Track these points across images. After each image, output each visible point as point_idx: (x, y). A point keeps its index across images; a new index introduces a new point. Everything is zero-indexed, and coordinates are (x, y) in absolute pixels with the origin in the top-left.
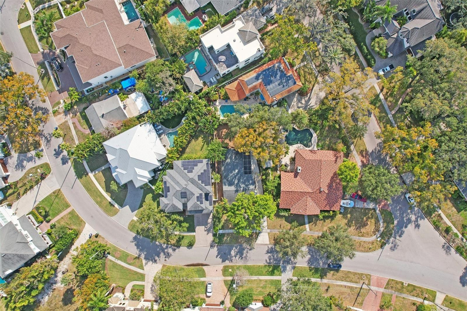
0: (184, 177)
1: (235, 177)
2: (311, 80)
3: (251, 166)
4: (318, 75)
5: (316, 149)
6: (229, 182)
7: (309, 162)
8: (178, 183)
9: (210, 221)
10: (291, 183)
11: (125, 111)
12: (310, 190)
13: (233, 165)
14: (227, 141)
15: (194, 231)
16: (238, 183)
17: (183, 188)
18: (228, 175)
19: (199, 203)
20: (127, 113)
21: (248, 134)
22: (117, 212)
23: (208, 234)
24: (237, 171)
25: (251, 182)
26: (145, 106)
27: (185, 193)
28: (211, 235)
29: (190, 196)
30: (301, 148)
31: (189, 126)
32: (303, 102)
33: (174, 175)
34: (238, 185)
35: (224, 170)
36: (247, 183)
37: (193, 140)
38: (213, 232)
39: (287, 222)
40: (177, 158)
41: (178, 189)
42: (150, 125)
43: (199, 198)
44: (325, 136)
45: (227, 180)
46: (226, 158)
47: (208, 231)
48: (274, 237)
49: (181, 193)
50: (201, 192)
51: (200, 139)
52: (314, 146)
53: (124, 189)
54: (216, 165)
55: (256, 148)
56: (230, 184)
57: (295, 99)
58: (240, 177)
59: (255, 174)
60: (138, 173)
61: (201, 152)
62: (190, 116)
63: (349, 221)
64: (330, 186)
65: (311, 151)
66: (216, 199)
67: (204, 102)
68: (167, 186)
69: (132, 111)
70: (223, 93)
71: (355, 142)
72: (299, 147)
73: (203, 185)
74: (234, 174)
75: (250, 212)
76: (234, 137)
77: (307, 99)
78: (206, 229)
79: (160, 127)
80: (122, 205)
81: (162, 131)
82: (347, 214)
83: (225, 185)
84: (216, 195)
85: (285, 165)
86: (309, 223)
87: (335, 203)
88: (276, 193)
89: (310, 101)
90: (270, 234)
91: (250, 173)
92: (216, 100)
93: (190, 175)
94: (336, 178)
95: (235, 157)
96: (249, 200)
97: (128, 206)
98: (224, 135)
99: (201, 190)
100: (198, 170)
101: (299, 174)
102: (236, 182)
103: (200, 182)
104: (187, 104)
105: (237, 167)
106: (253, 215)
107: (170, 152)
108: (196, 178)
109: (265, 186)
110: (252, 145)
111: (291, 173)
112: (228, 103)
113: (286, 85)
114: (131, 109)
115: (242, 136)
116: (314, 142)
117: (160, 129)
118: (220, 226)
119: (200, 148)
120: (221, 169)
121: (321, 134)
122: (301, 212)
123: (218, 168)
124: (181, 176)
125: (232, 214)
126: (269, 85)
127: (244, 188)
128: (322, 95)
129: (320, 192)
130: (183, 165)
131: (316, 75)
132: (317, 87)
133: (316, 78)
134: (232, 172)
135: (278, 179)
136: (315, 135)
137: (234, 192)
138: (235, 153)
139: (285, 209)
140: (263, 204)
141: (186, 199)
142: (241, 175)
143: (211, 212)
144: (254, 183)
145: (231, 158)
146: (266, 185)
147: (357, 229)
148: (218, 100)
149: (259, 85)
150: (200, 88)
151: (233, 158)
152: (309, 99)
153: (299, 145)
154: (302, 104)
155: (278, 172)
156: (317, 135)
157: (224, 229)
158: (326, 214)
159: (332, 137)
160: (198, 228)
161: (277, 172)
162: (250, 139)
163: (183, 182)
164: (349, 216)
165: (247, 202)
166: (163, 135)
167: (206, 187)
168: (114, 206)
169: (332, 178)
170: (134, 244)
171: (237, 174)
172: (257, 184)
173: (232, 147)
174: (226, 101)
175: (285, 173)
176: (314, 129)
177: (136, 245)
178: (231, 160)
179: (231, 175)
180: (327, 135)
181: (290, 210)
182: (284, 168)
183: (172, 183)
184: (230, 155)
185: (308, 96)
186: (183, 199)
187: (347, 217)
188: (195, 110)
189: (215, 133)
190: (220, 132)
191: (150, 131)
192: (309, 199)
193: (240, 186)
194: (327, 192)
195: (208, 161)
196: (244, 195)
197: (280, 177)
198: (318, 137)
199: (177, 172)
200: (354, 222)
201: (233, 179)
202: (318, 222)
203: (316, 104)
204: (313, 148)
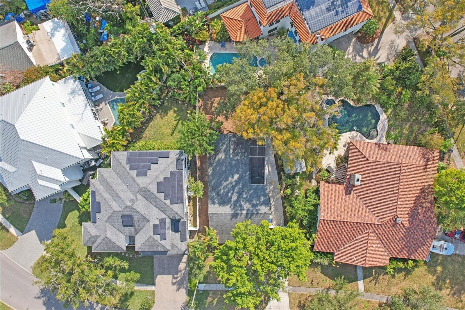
0: (130, 184)
1: (233, 188)
2: (382, 14)
3: (263, 169)
4: (394, 7)
5: (384, 141)
6: (221, 198)
7: (376, 166)
8: (116, 196)
9: (182, 266)
10: (339, 205)
11: (30, 54)
12: (375, 221)
13: (230, 164)
14: (220, 118)
15: (154, 284)
16: (237, 201)
17: (127, 207)
18: (220, 184)
19: (157, 237)
20: (35, 57)
21: (265, 99)
22: (14, 243)
23: (178, 290)
24: (236, 177)
25: (262, 199)
26: (70, 46)
27: (131, 216)
28: (183, 291)
29: (141, 223)
30: (358, 138)
31: (147, 85)
32: (365, 54)
33: (109, 180)
34: (237, 205)
35: (212, 174)
36: (254, 202)
37: (158, 115)
38: (187, 287)
39: (326, 275)
40: (123, 146)
41: (117, 208)
42: (75, 81)
43: (159, 229)
44: (403, 120)
45: (218, 194)
46: (217, 151)
47: (178, 285)
48: (300, 302)
49: (123, 216)
50: (163, 216)
51: (171, 114)
52: (382, 136)
53: (27, 200)
54: (198, 164)
55: (280, 131)
56: (223, 202)
57: (351, 49)
58: (242, 188)
59: (271, 183)
60: (39, 172)
61: (172, 138)
62: (150, 65)
63: (438, 278)
64: (413, 215)
65: (378, 145)
66: (196, 226)
67: (180, 42)
68: (97, 200)
69: (44, 54)
70: (218, 28)
71: (457, 134)
72: (353, 138)
73: (168, 202)
74: (231, 183)
75: (260, 263)
76: (234, 109)
77: (372, 49)
78: (174, 281)
79: (98, 88)
80: (22, 230)
81: (101, 96)
82: (436, 266)
83: (214, 203)
84: (195, 220)
85: (327, 170)
86: (365, 278)
87: (419, 247)
88: (309, 222)
89: (377, 53)
90: (292, 296)
91: (262, 181)
92: (203, 43)
93: (142, 181)
94: (424, 198)
95: (234, 150)
96: (259, 239)
97: (33, 232)
98: (216, 108)
99: (164, 212)
100: (159, 172)
101: (355, 188)
102: (234, 198)
103: (161, 196)
104: (145, 40)
105: (238, 169)
106: (266, 270)
107: (111, 134)
108: (154, 189)
109: (288, 209)
110: (271, 123)
111: (339, 186)
112: (226, 50)
113: (342, 12)
114: (43, 51)
115: (252, 103)
116: (382, 129)
117: (98, 93)
118: (201, 277)
119: (170, 131)
120: (207, 171)
121: (395, 114)
122: (355, 260)
123: (202, 169)
124: (123, 182)
125: (223, 264)
126: (308, 9)
127: (248, 210)
128: (401, 43)
129: (395, 224)
130: (129, 162)
131: (391, 5)
132: (391, 28)
133: (391, 11)
134: (226, 179)
135: (314, 196)
136: (383, 117)
137: (229, 217)
138: (235, 142)
139: (324, 253)
140: (287, 248)
141: (132, 229)
142: (244, 185)
143: (184, 254)
144: (267, 203)
145: (227, 152)
146: (292, 206)
147: (454, 294)
148: (207, 43)
149: (287, 10)
150: (174, 16)
151: (231, 151)
152: (376, 50)
153: (354, 133)
154: (363, 58)
155: (314, 182)
156: (388, 117)
157: (207, 283)
158: (401, 265)
159: (416, 121)
160: (159, 279)
161: (310, 181)
162: (269, 111)
163: (127, 195)
164: (439, 268)
165: (254, 241)
166: (104, 103)
167: (173, 206)
168: (8, 231)
169: (418, 198)
170: (41, 301)
171: (238, 182)
172: (273, 203)
173: (230, 132)
174: (223, 46)
175: (328, 185)
176: (383, 106)
177: (44, 304)
178: (226, 155)
179: (225, 184)
180: (408, 117)
181: (333, 254)
182: (326, 175)
183: (106, 195)
184: (225, 146)
185: (375, 45)
186: (127, 229)
187: (435, 270)
188: (159, 53)
189: (198, 105)
190: (209, 103)
191: (73, 92)
192: (372, 236)
193: (241, 206)
194: (407, 225)
195: (181, 154)
196: (249, 227)
197: (317, 191)
198: (389, 122)
199: (118, 174)
200: (448, 281)
201: (229, 192)
202: (381, 277)
203: (388, 59)
204: (380, 140)
